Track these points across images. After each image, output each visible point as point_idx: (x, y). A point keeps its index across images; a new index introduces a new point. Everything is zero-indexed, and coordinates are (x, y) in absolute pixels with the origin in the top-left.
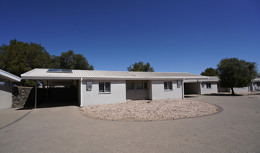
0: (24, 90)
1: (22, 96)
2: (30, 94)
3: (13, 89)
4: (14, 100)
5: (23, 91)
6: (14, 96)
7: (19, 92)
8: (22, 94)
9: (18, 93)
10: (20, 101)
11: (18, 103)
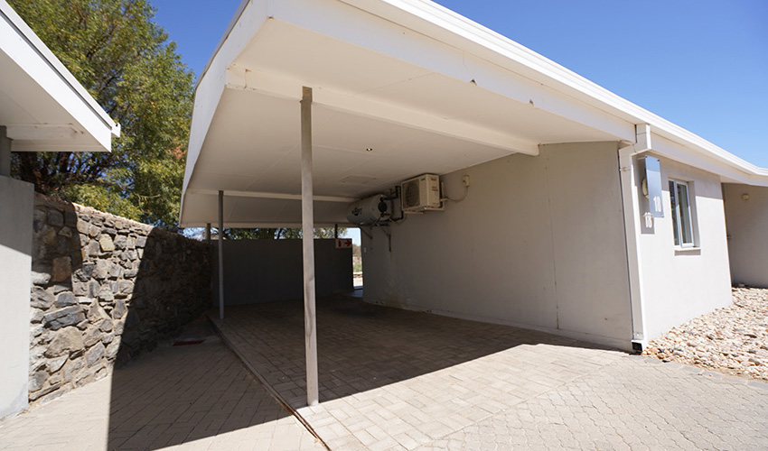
0: (113, 236)
1: (100, 280)
2: (141, 266)
3: (41, 214)
4: (48, 326)
5: (107, 244)
6: (51, 283)
7: (78, 248)
8: (104, 267)
9: (78, 262)
10: (90, 329)
11: (77, 344)
